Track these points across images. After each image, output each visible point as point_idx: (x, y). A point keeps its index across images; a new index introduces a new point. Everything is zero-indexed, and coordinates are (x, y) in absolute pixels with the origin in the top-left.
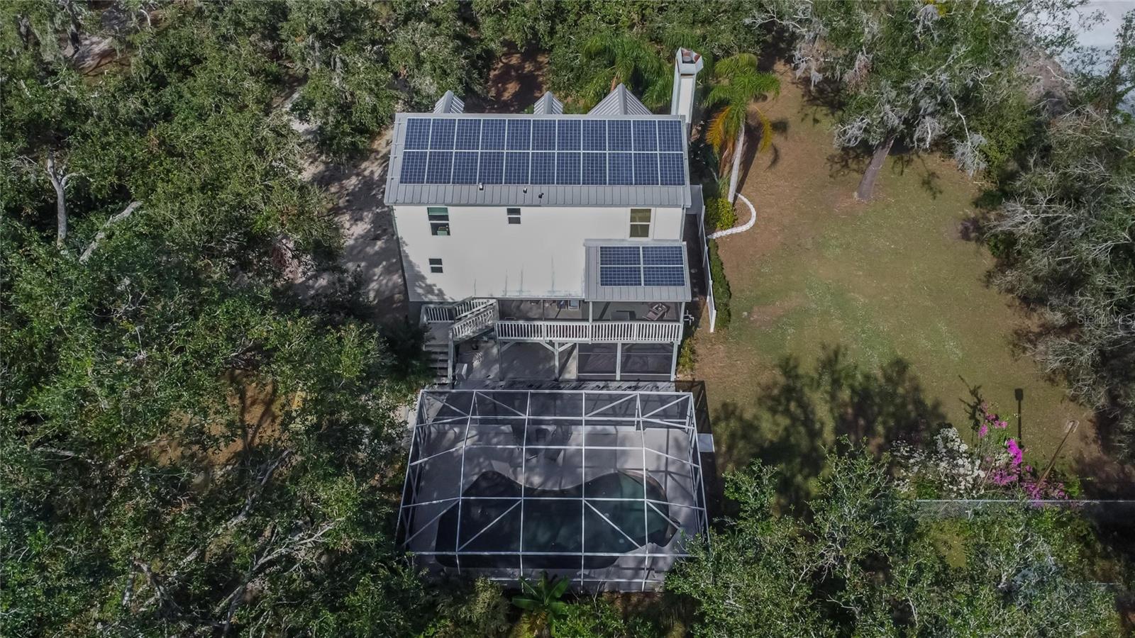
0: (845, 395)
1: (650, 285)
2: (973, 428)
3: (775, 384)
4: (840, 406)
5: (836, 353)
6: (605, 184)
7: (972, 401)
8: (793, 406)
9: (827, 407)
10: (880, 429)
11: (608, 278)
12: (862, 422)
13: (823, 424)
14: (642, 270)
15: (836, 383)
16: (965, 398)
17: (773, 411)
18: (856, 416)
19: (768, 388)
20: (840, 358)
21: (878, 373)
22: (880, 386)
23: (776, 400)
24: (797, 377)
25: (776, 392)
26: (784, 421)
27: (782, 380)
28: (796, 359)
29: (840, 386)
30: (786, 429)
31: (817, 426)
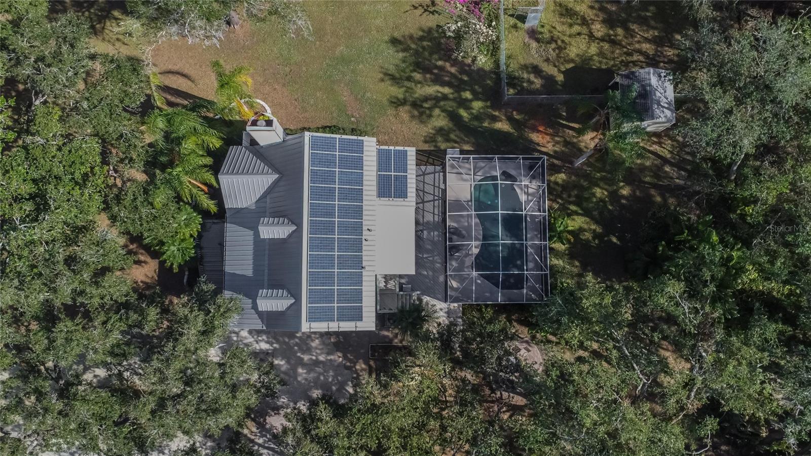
0: (417, 76)
1: (407, 170)
2: (439, 15)
3: (410, 112)
4: (426, 80)
5: (386, 74)
6: (362, 189)
7: (420, 11)
8: (426, 105)
9: (427, 88)
10: (440, 63)
11: (402, 193)
12: (436, 71)
13: (438, 92)
14: (395, 174)
15: (409, 79)
16: (420, 13)
17: (430, 116)
18: (432, 73)
19: (413, 117)
20: (390, 72)
21: (401, 55)
22: (411, 56)
23: (421, 114)
24: (405, 99)
25: (416, 113)
26: (437, 111)
27: (407, 108)
28: (391, 97)
29: (411, 77)
30: (443, 111)
31: (439, 95)
